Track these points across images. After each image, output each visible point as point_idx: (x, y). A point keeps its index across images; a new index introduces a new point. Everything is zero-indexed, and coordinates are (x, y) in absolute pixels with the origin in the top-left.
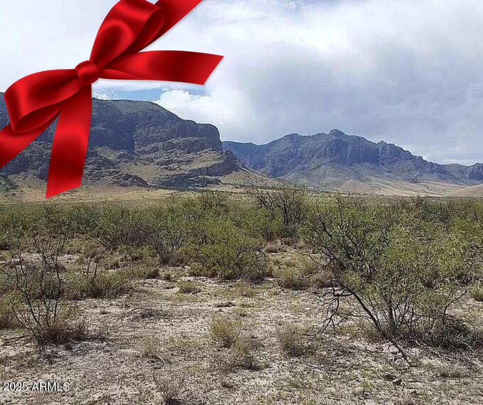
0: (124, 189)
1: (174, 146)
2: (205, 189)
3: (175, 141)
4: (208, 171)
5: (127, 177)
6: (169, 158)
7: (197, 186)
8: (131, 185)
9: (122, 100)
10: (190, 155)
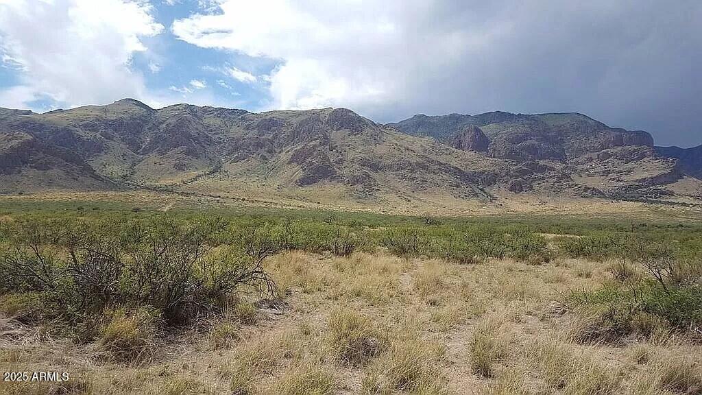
0: (588, 201)
1: (608, 156)
2: (659, 200)
3: (610, 151)
4: (654, 181)
5: (586, 189)
6: (606, 168)
7: (651, 197)
8: (592, 197)
9: (548, 114)
10: (630, 165)
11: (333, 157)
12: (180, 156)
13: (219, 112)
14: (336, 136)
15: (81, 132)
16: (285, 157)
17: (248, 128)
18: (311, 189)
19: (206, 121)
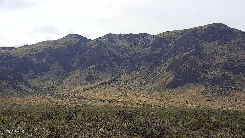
11: (200, 63)
12: (92, 70)
13: (128, 37)
14: (207, 46)
15: (34, 59)
16: (165, 66)
17: (145, 47)
18: (176, 90)
19: (118, 44)
